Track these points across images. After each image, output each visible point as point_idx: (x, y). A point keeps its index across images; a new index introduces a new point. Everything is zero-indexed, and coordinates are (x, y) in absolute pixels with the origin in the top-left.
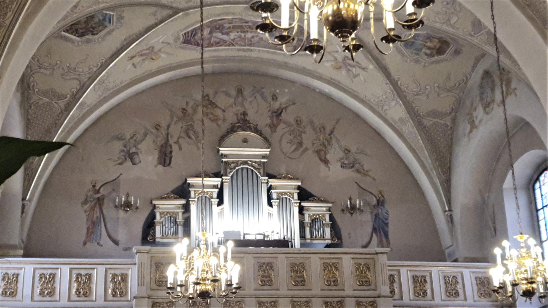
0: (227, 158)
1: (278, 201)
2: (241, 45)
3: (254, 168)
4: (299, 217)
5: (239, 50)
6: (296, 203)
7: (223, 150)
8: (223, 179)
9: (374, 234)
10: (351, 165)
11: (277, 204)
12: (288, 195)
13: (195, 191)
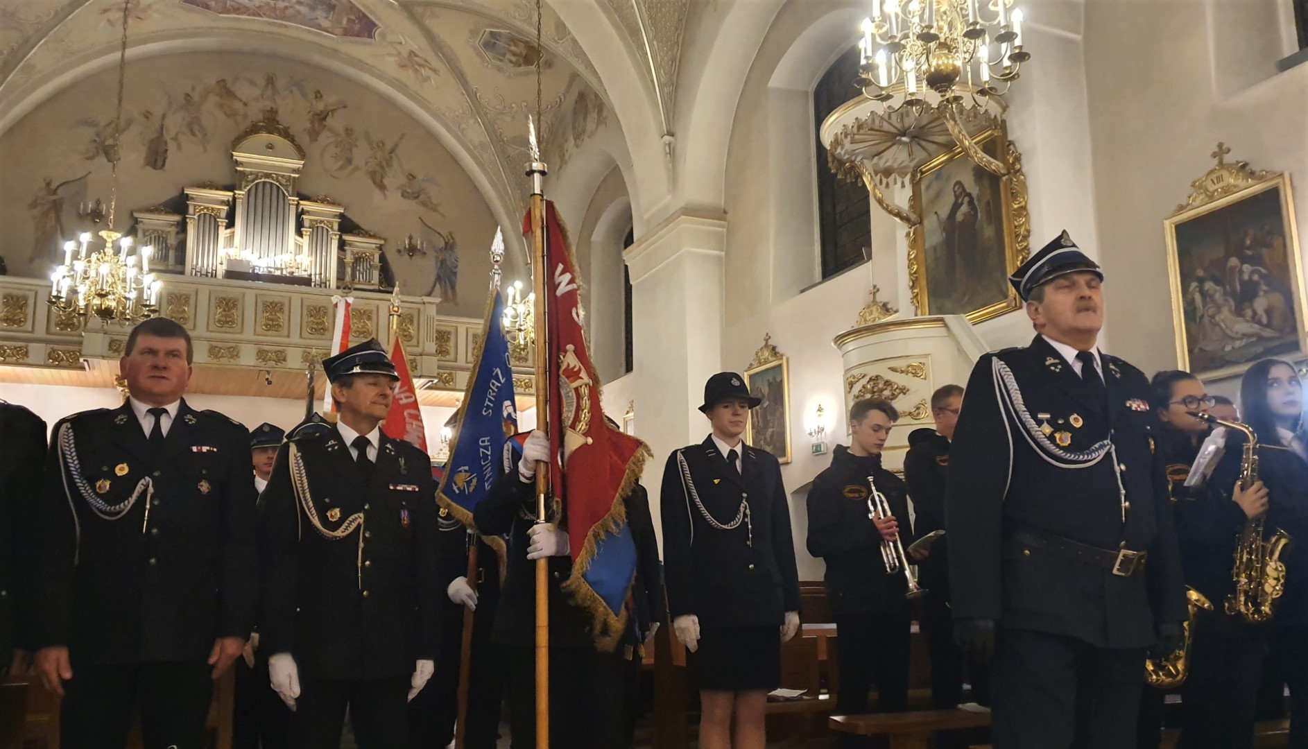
0: (242, 167)
1: (311, 230)
2: (269, 17)
3: (280, 184)
4: (338, 253)
5: (270, 24)
6: (336, 235)
7: (239, 156)
8: (235, 194)
9: (438, 285)
10: (416, 195)
11: (308, 233)
12: (325, 224)
13: (195, 206)
